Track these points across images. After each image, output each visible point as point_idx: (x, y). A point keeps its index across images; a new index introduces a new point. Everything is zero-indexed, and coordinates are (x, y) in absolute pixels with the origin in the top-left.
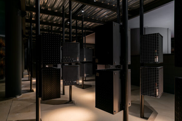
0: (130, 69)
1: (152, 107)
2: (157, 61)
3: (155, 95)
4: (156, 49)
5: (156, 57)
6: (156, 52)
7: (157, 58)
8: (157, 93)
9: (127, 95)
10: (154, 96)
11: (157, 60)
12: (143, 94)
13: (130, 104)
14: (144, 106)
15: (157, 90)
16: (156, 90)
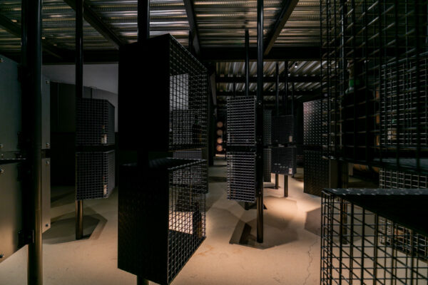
0: (49, 159)
1: (98, 215)
2: (106, 142)
3: (102, 195)
4: (103, 124)
5: (103, 137)
6: (104, 128)
7: (106, 139)
8: (105, 191)
9: (40, 209)
10: (99, 197)
11: (105, 140)
12: (81, 199)
13: (49, 225)
14: (84, 217)
15: (105, 186)
16: (103, 186)
